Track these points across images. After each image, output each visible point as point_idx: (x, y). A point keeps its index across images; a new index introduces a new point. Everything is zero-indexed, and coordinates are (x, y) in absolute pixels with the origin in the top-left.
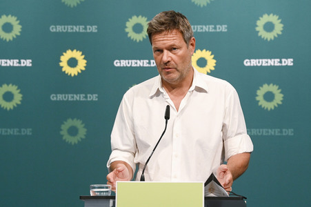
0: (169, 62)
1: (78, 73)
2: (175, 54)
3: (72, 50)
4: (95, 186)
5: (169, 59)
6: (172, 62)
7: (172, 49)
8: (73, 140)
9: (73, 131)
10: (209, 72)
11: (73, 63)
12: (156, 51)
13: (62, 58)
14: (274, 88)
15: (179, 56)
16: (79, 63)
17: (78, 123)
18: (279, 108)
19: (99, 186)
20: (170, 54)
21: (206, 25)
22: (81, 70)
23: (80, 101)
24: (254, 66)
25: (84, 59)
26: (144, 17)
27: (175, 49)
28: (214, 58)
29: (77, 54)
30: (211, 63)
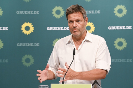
0: (76, 27)
1: (30, 33)
2: (79, 23)
3: (27, 23)
4: (41, 86)
5: (76, 26)
6: (77, 27)
7: (78, 21)
8: (28, 65)
9: (28, 61)
10: (92, 32)
11: (27, 28)
12: (70, 22)
13: (22, 26)
14: (122, 40)
15: (81, 24)
16: (31, 29)
17: (30, 57)
18: (125, 49)
19: (43, 86)
20: (77, 23)
21: (90, 11)
22: (31, 32)
23: (31, 47)
24: (113, 30)
25: (33, 27)
26: (61, 7)
27: (79, 21)
28: (94, 26)
29: (29, 25)
30: (93, 29)
